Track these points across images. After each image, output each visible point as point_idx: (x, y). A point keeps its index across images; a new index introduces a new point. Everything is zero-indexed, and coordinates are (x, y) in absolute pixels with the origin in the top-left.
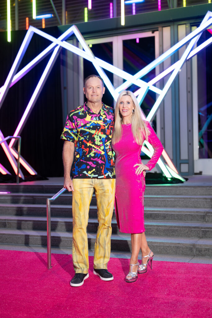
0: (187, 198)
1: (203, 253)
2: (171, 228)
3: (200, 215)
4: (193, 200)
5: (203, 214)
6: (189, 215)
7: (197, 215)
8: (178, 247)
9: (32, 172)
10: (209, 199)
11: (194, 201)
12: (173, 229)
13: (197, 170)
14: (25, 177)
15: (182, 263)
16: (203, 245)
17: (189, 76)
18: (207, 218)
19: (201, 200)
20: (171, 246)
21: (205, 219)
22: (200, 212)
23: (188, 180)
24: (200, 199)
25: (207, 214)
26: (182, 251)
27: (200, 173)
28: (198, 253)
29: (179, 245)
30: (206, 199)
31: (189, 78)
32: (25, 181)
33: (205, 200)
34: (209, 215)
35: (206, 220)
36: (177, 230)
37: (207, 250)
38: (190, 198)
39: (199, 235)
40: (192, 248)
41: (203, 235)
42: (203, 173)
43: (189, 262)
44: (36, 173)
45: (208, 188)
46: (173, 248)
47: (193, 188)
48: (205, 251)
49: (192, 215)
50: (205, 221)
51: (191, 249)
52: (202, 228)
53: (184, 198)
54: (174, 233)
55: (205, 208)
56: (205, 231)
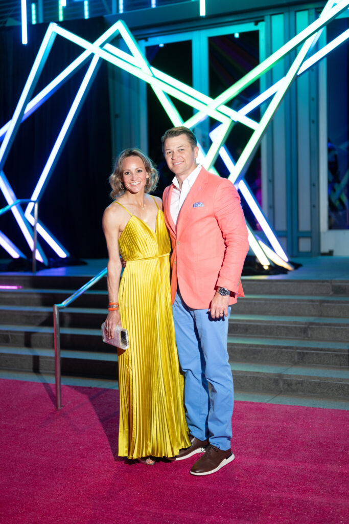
0: (284, 300)
1: (294, 387)
2: (251, 348)
3: (300, 327)
4: (293, 303)
5: (303, 326)
6: (283, 327)
7: (295, 327)
8: (256, 378)
9: (62, 253)
10: (317, 301)
11: (294, 304)
12: (255, 349)
13: (325, 249)
14: (49, 261)
15: (257, 403)
16: (294, 376)
17: (313, 95)
18: (310, 332)
19: (305, 303)
20: (247, 376)
21: (308, 334)
22: (300, 323)
23: (300, 269)
24: (303, 301)
25: (311, 326)
26: (263, 384)
27: (331, 253)
28: (287, 387)
29: (258, 375)
30: (312, 301)
31: (313, 99)
32: (49, 267)
33: (311, 303)
34: (312, 328)
35: (309, 335)
36: (260, 351)
37: (299, 383)
38: (288, 300)
39: (293, 360)
40: (277, 380)
41: (299, 359)
42: (335, 254)
43: (268, 402)
44: (68, 255)
45: (319, 283)
46: (250, 379)
47: (296, 283)
48: (296, 384)
49: (287, 327)
50: (307, 337)
51: (276, 382)
52: (297, 348)
53: (279, 300)
54: (256, 356)
55: (312, 316)
56: (303, 352)
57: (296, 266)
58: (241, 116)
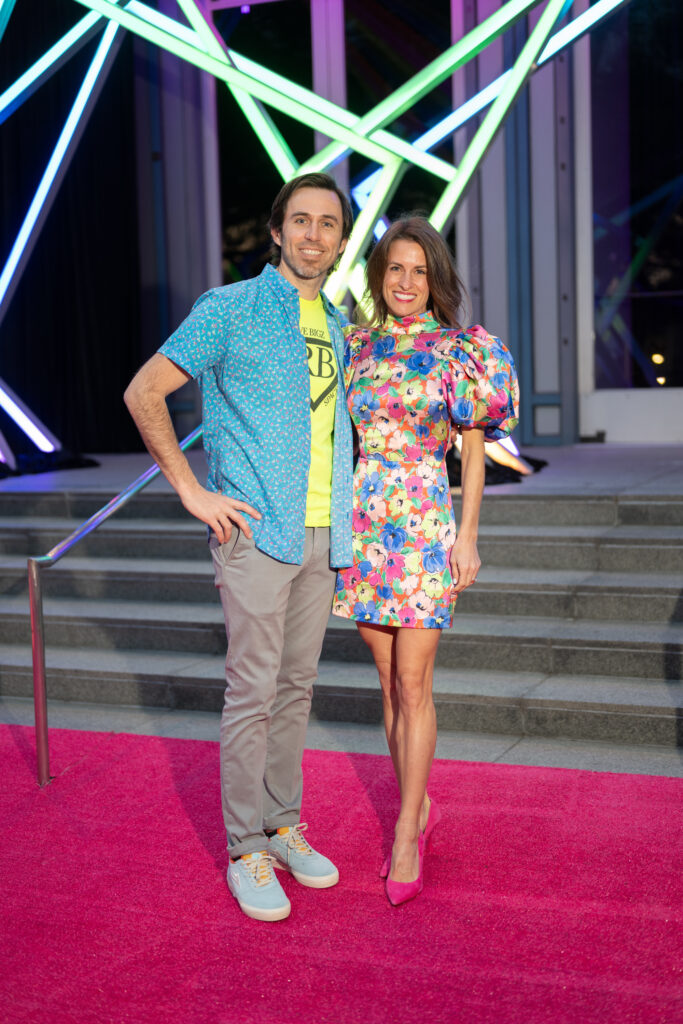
0: (520, 538)
1: (550, 726)
2: (455, 642)
3: (557, 596)
4: (539, 544)
5: (564, 593)
6: (520, 595)
7: (547, 596)
8: (470, 708)
9: (45, 444)
10: (590, 540)
11: (541, 547)
12: (463, 645)
13: (588, 428)
14: (18, 460)
15: (474, 764)
16: (551, 702)
17: (564, 112)
18: (577, 607)
19: (564, 544)
20: (448, 705)
21: (573, 611)
22: (556, 588)
23: (545, 471)
24: (561, 539)
25: (579, 594)
26: (484, 720)
27: (600, 437)
28: (535, 726)
29: (474, 702)
30: (580, 540)
31: (562, 120)
32: (17, 473)
33: (577, 544)
34: (584, 597)
35: (576, 613)
36: (473, 649)
37: (561, 718)
38: (529, 539)
39: (545, 666)
40: (514, 711)
41: (557, 663)
42: (609, 438)
43: (498, 759)
44: (59, 446)
45: (591, 502)
46: (456, 709)
47: (542, 503)
48: (555, 720)
49: (528, 597)
50: (572, 616)
51: (512, 715)
52: (554, 642)
53: (509, 538)
54: (465, 659)
55: (578, 569)
56: (566, 651)
57: (537, 465)
58: (419, 153)
